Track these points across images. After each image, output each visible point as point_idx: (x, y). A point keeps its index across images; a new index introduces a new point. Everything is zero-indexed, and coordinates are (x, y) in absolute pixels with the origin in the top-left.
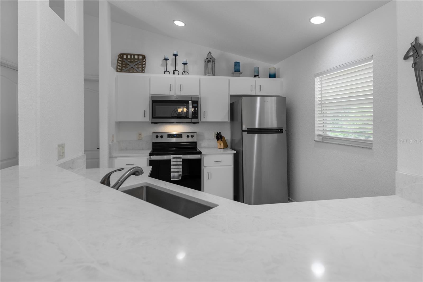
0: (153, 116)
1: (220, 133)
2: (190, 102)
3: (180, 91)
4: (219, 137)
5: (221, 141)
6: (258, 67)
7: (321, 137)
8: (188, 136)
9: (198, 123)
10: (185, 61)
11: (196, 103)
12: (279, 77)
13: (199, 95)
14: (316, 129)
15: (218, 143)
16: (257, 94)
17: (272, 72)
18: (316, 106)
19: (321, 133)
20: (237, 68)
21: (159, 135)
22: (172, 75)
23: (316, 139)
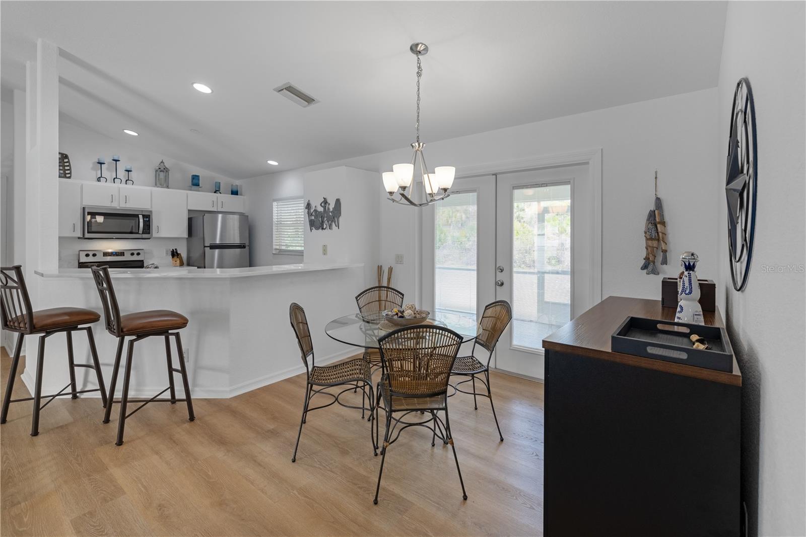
0: (89, 231)
1: (176, 249)
2: (141, 217)
3: (126, 202)
4: (175, 254)
5: (178, 258)
6: (220, 183)
7: (278, 251)
8: (132, 254)
9: (149, 239)
10: (128, 168)
11: (147, 218)
12: (241, 195)
13: (150, 208)
14: (274, 244)
15: (173, 260)
16: (219, 210)
17: (235, 189)
18: (274, 225)
19: (278, 247)
20: (195, 181)
21: (91, 253)
22: (110, 184)
23: (274, 253)
